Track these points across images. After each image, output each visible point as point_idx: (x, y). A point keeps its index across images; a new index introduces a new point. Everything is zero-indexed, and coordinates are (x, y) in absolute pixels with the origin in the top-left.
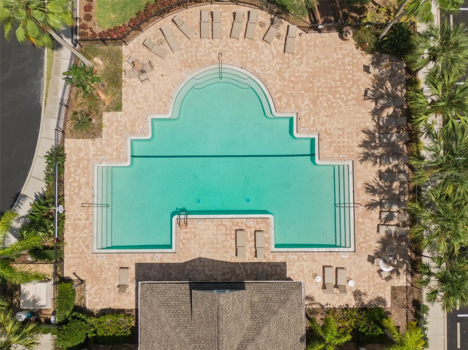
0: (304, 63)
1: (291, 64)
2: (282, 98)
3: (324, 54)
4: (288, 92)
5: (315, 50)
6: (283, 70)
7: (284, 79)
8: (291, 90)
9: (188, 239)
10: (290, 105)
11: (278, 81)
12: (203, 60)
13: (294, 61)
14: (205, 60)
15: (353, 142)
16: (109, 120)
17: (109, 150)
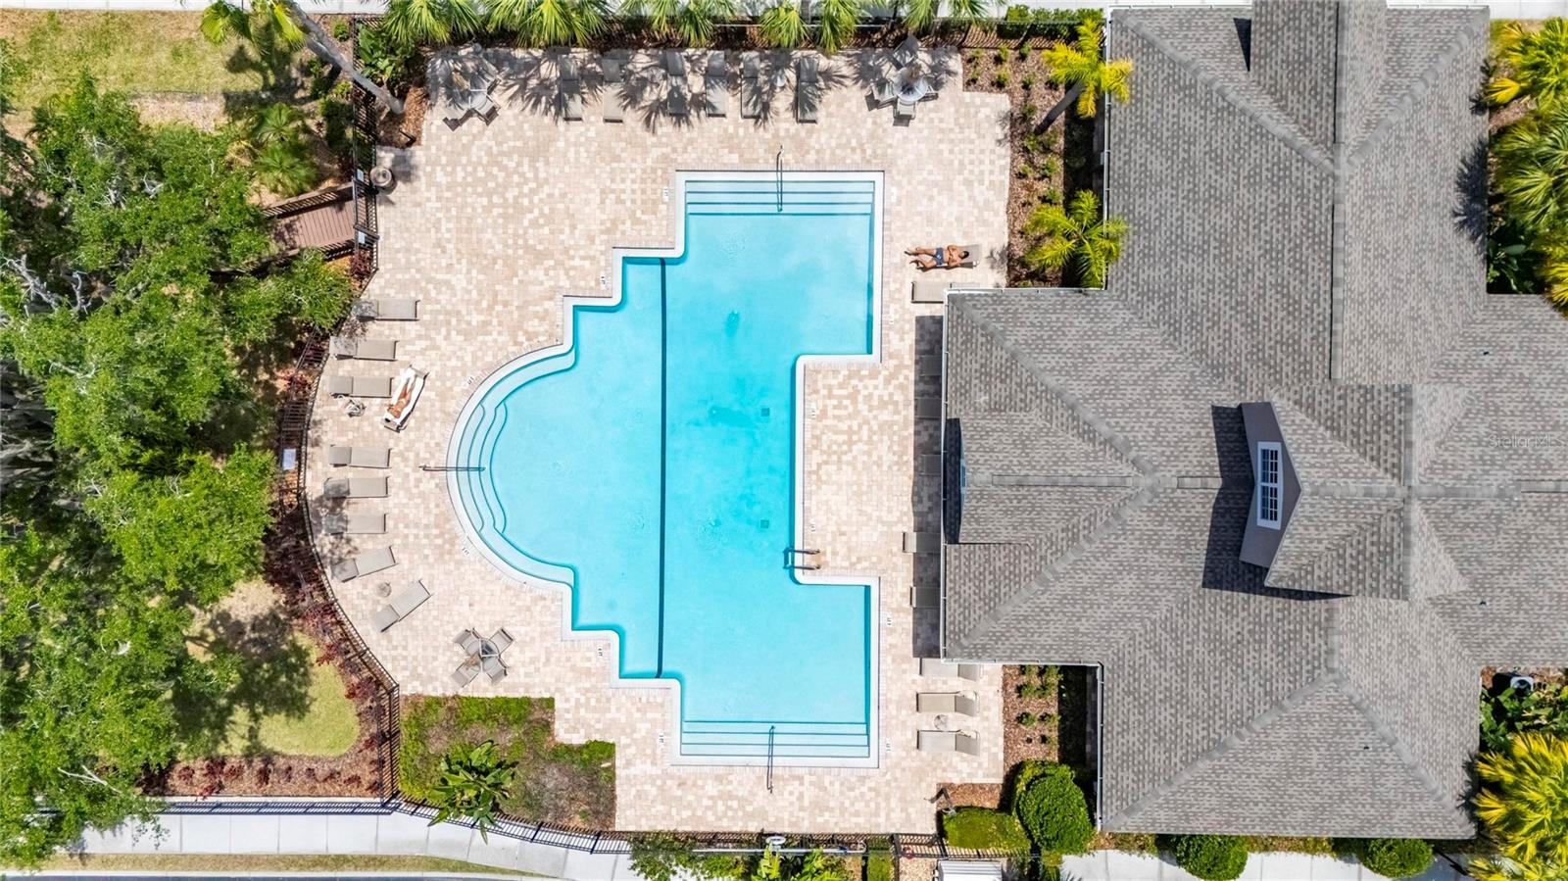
0: (448, 277)
1: (449, 307)
2: (530, 329)
3: (428, 230)
4: (516, 315)
5: (418, 251)
6: (464, 326)
7: (486, 323)
8: (511, 308)
9: (849, 549)
10: (546, 311)
11: (488, 338)
12: (435, 511)
13: (443, 302)
14: (437, 506)
15: (633, 171)
16: (575, 730)
17: (643, 728)
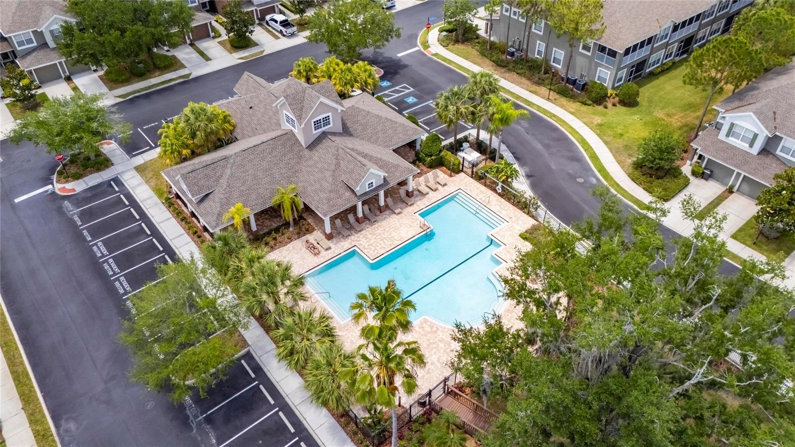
8: (428, 338)
10: (420, 328)
